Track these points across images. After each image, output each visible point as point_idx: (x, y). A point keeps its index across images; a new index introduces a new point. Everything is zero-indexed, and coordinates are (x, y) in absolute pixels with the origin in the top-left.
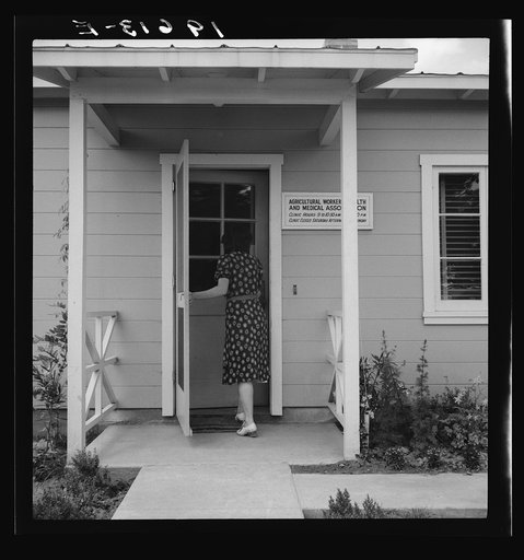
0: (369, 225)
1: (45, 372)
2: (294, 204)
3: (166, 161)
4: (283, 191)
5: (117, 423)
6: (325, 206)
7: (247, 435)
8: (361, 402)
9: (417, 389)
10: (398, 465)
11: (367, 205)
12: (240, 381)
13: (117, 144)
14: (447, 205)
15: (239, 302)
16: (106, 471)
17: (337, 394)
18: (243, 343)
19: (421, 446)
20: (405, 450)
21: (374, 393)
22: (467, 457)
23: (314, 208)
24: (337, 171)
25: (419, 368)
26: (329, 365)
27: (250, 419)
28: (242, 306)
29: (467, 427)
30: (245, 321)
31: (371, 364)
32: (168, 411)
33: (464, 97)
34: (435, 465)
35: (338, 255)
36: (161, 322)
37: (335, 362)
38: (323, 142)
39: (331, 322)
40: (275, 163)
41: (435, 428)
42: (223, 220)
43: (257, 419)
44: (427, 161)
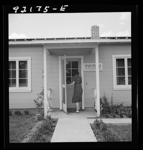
0: (102, 70)
1: (37, 101)
2: (86, 66)
3: (60, 57)
4: (84, 63)
5: (51, 111)
6: (92, 66)
7: (77, 113)
8: (100, 106)
9: (111, 103)
10: (107, 117)
11: (101, 66)
12: (76, 102)
13: (50, 54)
14: (118, 65)
15: (77, 86)
16: (52, 119)
17: (96, 105)
18: (77, 95)
19: (112, 114)
20: (109, 115)
21: (103, 104)
22: (121, 115)
23: (90, 66)
24: (95, 59)
25: (111, 99)
26: (94, 99)
27: (78, 110)
28: (77, 87)
29: (121, 110)
30: (78, 90)
31: (102, 98)
32: (61, 109)
33: (121, 43)
34: (114, 117)
35: (95, 76)
36: (59, 90)
37: (95, 98)
38: (92, 53)
39: (94, 90)
40: (82, 57)
41: (115, 111)
42: (71, 69)
43: (79, 110)
44: (114, 56)
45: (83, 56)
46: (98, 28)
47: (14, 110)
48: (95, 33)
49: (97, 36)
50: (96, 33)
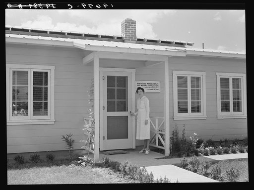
0: (159, 91)
4: (136, 80)
6: (147, 85)
23: (144, 86)
25: (183, 132)
37: (156, 131)
40: (133, 72)
42: (116, 88)
45: (135, 70)
46: (134, 23)
47: (30, 155)
48: (130, 31)
49: (133, 36)
50: (132, 32)
